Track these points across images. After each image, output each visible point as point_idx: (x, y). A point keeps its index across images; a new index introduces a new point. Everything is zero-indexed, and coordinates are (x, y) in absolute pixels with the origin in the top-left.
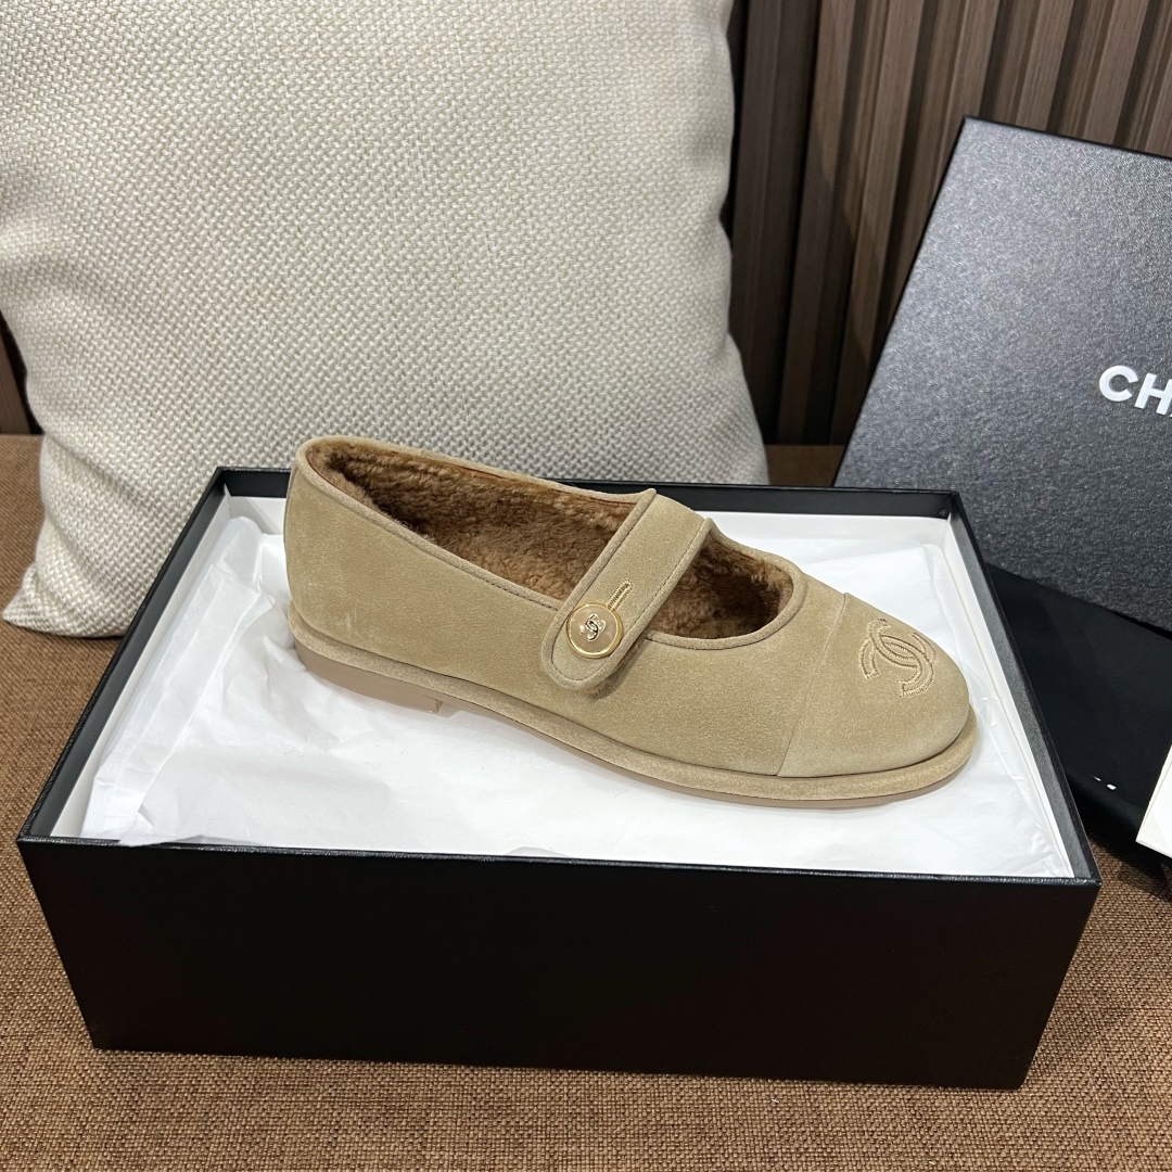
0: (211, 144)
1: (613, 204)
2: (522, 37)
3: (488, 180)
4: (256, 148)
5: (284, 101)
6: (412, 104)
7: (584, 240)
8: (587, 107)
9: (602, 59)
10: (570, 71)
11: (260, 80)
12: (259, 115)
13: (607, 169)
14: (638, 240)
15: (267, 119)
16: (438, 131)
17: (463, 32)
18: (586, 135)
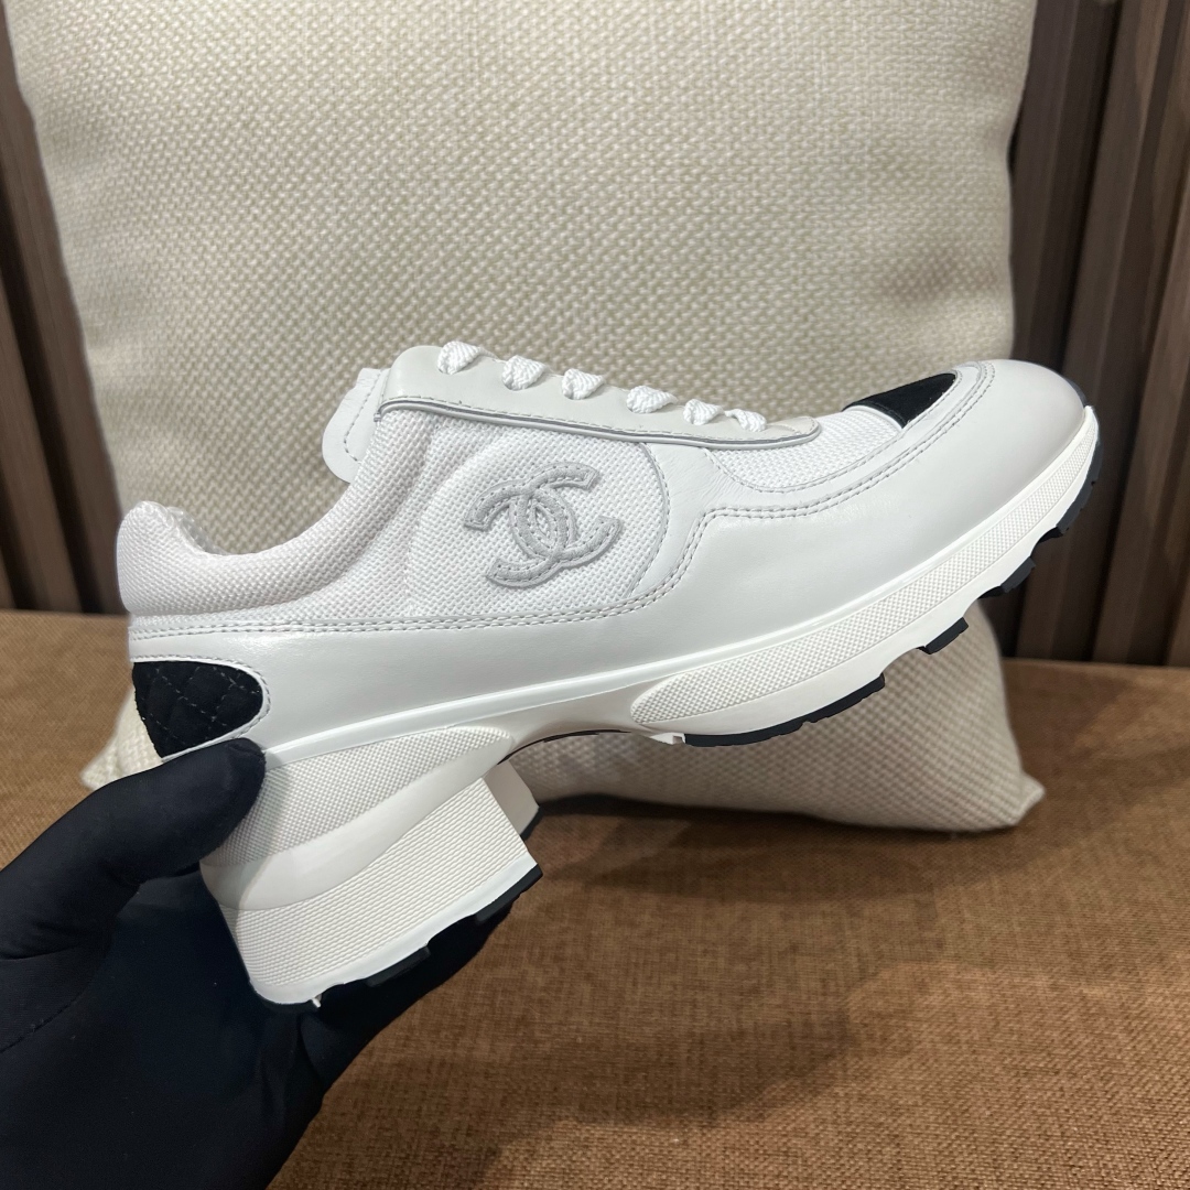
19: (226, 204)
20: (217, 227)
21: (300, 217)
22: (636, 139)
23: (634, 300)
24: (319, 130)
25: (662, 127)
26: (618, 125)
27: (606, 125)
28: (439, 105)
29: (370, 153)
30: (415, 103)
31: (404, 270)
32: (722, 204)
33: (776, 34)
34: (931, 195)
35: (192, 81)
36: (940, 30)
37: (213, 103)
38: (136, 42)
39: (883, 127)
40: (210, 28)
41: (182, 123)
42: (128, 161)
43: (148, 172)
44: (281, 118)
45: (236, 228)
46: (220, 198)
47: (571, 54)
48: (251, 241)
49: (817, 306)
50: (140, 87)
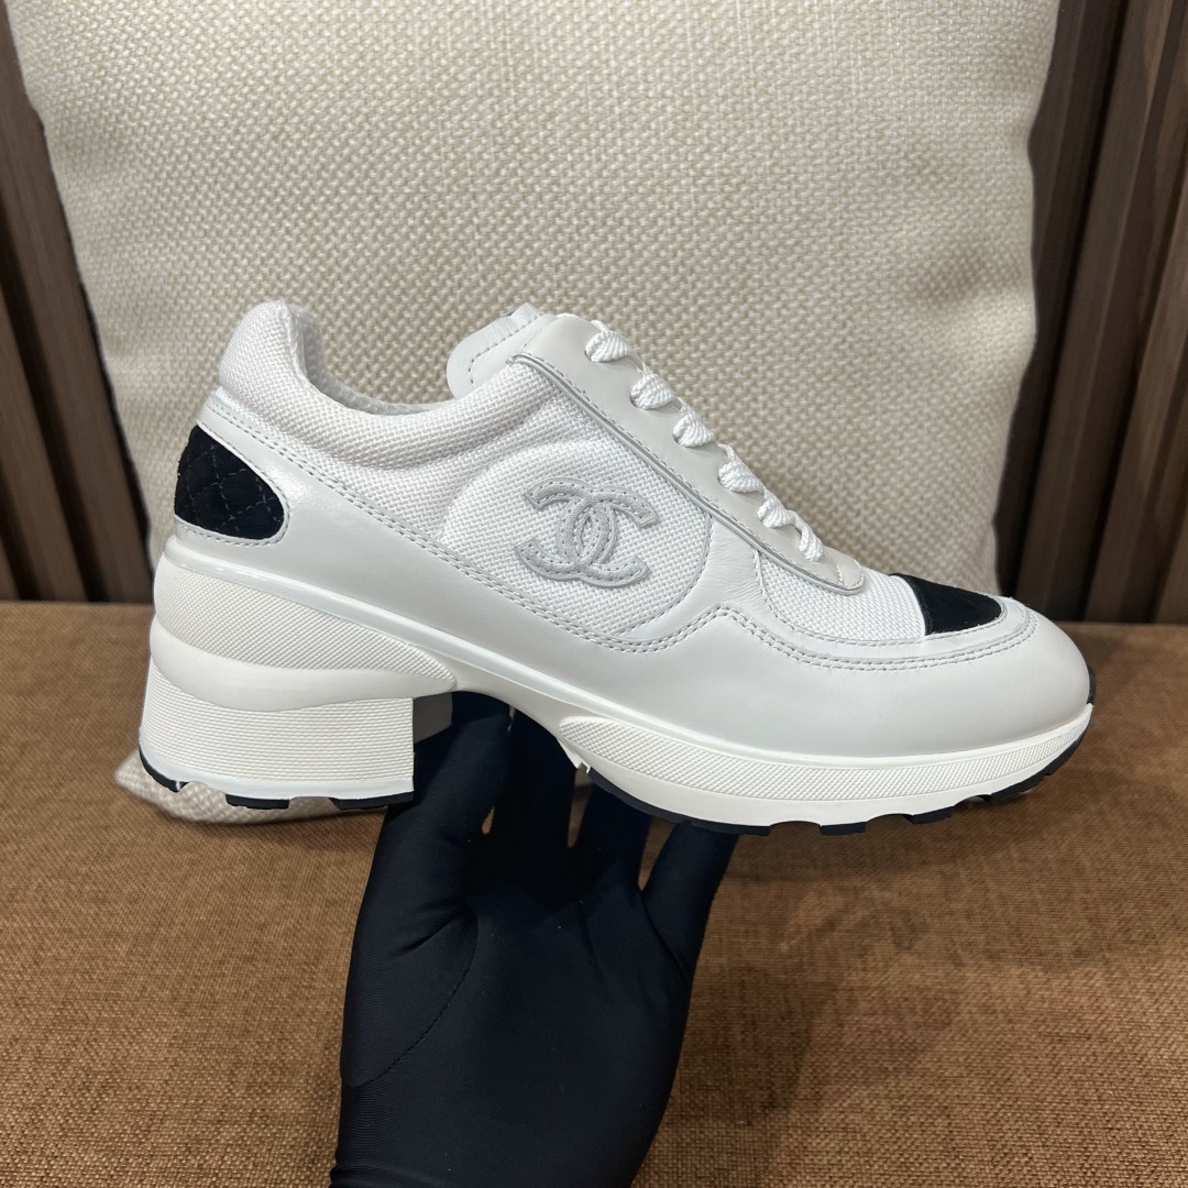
0: (381, 292)
1: (867, 378)
2: (772, 173)
3: (715, 348)
4: (435, 299)
5: (470, 245)
6: (628, 254)
7: (826, 423)
8: (847, 262)
9: (870, 201)
10: (830, 216)
11: (445, 217)
12: (440, 260)
13: (865, 337)
14: (893, 422)
15: (451, 265)
16: (657, 287)
17: (699, 166)
18: (843, 296)
19: (256, 218)
20: (247, 240)
21: (334, 231)
22: (676, 148)
23: (675, 310)
24: (352, 142)
25: (701, 137)
26: (657, 135)
27: (645, 135)
28: (474, 117)
29: (406, 166)
30: (451, 115)
31: (444, 284)
32: (763, 213)
33: (813, 39)
34: (963, 197)
35: (217, 91)
36: (973, 30)
37: (240, 114)
38: (156, 49)
39: (918, 131)
40: (233, 36)
41: (208, 134)
42: (150, 171)
43: (172, 183)
44: (312, 130)
45: (268, 241)
46: (250, 211)
47: (607, 61)
48: (284, 254)
49: (856, 312)
50: (161, 97)
